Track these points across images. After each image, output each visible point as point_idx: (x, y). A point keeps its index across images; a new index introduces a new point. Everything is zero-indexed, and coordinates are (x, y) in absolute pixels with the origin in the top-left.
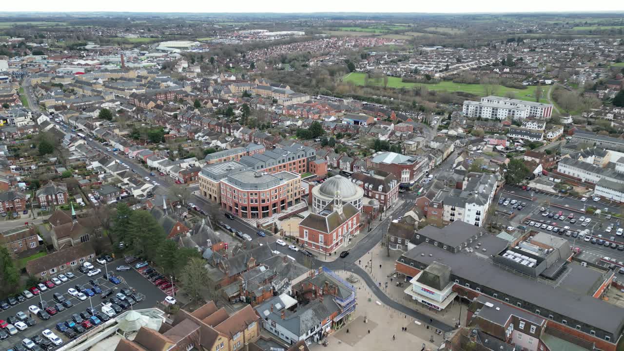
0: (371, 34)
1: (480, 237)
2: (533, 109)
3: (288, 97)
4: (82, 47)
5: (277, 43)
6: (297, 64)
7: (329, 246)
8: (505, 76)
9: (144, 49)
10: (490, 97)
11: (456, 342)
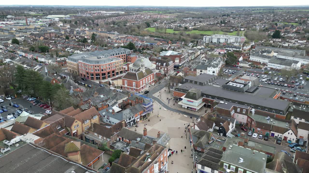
0: (157, 13)
1: (215, 79)
2: (236, 39)
3: (116, 35)
4: (5, 17)
5: (110, 17)
6: (121, 25)
7: (138, 88)
8: (222, 27)
9: (39, 18)
10: (216, 35)
11: (206, 117)
